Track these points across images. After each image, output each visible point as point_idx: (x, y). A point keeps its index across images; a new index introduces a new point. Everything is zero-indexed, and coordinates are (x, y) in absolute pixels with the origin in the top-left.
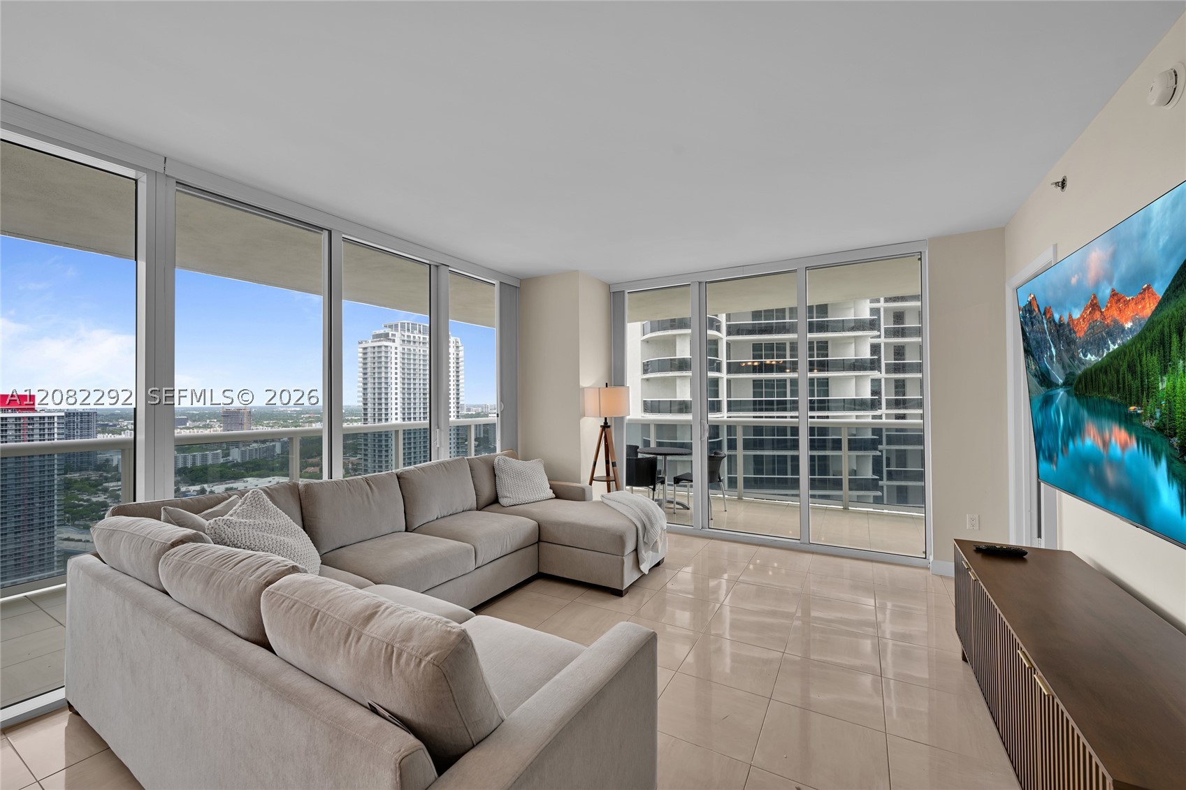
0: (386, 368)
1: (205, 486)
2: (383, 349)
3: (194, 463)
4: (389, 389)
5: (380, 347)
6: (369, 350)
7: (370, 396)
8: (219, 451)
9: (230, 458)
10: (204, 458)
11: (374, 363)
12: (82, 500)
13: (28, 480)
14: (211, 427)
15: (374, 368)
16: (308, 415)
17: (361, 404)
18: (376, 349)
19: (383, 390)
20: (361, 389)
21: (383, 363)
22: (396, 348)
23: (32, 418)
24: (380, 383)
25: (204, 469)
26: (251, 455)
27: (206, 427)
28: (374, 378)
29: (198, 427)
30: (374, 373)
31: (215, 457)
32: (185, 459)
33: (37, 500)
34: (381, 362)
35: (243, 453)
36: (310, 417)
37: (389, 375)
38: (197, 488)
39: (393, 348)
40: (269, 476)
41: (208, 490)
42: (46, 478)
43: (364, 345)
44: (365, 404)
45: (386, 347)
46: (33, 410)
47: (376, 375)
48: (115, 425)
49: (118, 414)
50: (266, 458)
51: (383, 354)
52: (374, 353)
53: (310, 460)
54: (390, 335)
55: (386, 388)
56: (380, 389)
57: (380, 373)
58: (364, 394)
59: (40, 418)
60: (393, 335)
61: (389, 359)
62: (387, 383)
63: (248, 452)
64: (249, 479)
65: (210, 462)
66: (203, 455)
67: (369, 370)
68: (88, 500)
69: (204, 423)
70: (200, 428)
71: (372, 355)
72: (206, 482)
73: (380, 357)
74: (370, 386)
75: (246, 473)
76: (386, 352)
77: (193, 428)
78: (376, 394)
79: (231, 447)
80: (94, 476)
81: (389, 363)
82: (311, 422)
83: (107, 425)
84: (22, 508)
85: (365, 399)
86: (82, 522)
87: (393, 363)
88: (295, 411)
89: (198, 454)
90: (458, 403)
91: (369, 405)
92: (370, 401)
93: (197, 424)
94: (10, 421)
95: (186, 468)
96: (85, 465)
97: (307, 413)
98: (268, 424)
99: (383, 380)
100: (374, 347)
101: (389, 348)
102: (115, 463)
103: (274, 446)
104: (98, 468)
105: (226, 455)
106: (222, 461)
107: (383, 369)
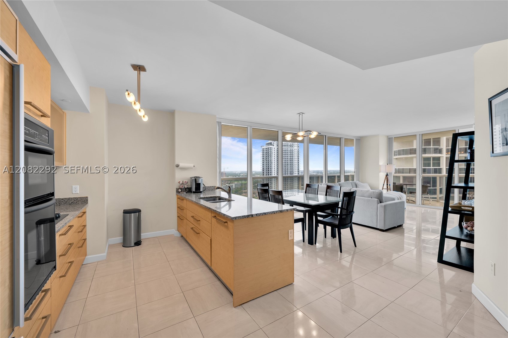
0: (271, 156)
2: (270, 149)
4: (272, 164)
5: (268, 148)
6: (265, 150)
7: (265, 167)
11: (266, 154)
15: (266, 156)
17: (261, 170)
18: (267, 149)
19: (270, 165)
20: (262, 165)
21: (270, 154)
22: (274, 148)
24: (269, 162)
28: (266, 160)
30: (266, 158)
34: (269, 154)
37: (272, 159)
39: (273, 148)
43: (263, 148)
44: (263, 170)
45: (271, 148)
47: (267, 159)
51: (270, 151)
52: (266, 150)
54: (272, 143)
55: (271, 164)
56: (269, 164)
57: (268, 158)
58: (263, 166)
60: (273, 143)
61: (272, 152)
62: (271, 162)
67: (265, 157)
71: (266, 151)
73: (268, 152)
74: (265, 163)
76: (271, 150)
78: (267, 167)
81: (272, 154)
85: (263, 168)
87: (273, 154)
90: (298, 170)
91: (265, 170)
92: (265, 169)
97: (242, 174)
99: (270, 161)
100: (266, 148)
101: (272, 148)
103: (233, 185)
107: (270, 157)
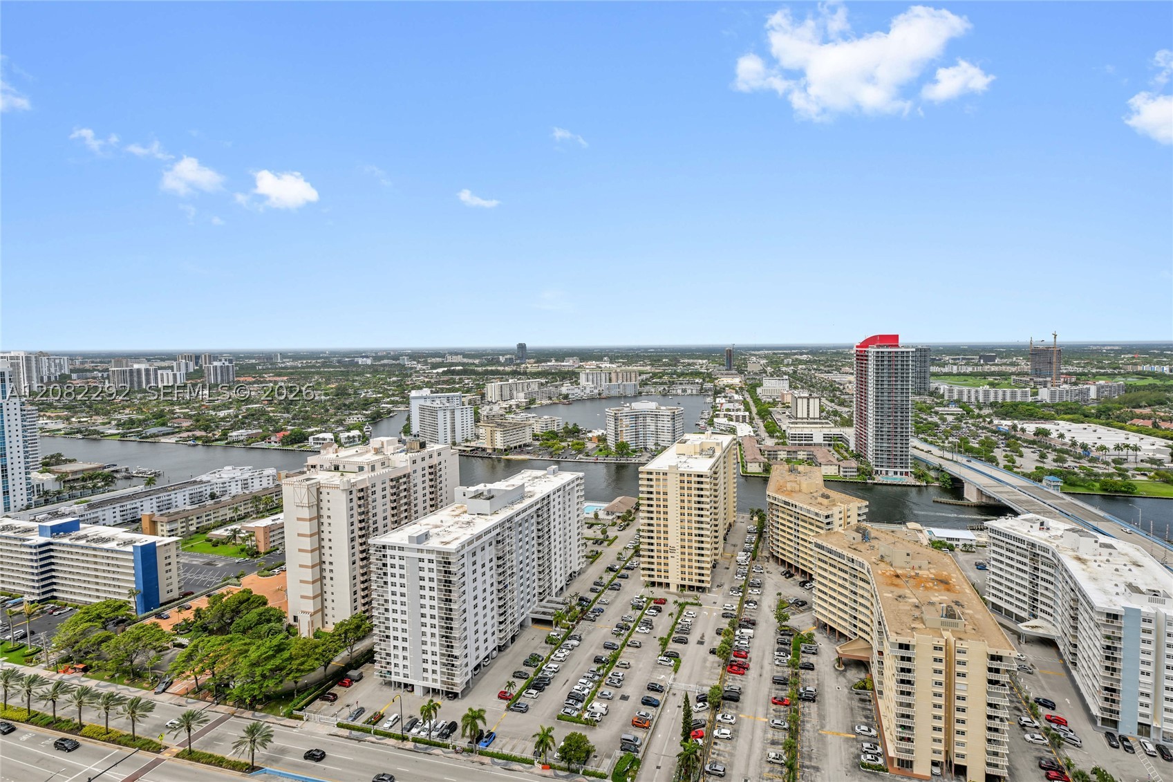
1: (1016, 422)
3: (1004, 399)
8: (1027, 389)
9: (1039, 398)
10: (1013, 395)
12: (922, 418)
13: (894, 398)
14: (1018, 365)
16: (1130, 356)
23: (896, 352)
25: (1015, 406)
26: (1061, 397)
27: (1013, 364)
29: (1005, 364)
31: (1024, 394)
32: (996, 393)
33: (899, 414)
35: (1053, 394)
36: (1133, 358)
38: (1009, 423)
40: (1082, 422)
41: (1019, 426)
42: (905, 399)
46: (897, 346)
48: (940, 360)
49: (941, 350)
50: (1076, 402)
53: (1138, 411)
59: (903, 352)
63: (1058, 393)
64: (1059, 422)
65: (1019, 399)
66: (1012, 392)
68: (926, 419)
69: (1010, 360)
70: (1008, 365)
72: (1017, 419)
75: (1056, 416)
77: (1001, 365)
79: (1038, 387)
80: (929, 400)
82: (1135, 364)
83: (935, 359)
84: (891, 418)
86: (923, 436)
88: (1112, 350)
89: (1008, 391)
93: (1005, 361)
94: (886, 354)
95: (997, 402)
96: (922, 391)
98: (1078, 363)
102: (942, 392)
104: (931, 394)
105: (1036, 394)
106: (1030, 399)
